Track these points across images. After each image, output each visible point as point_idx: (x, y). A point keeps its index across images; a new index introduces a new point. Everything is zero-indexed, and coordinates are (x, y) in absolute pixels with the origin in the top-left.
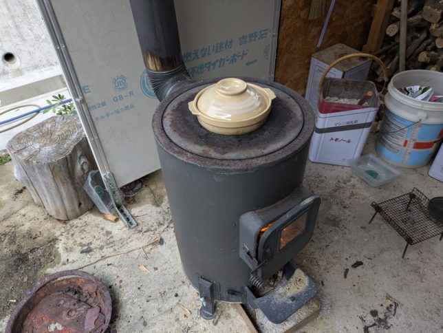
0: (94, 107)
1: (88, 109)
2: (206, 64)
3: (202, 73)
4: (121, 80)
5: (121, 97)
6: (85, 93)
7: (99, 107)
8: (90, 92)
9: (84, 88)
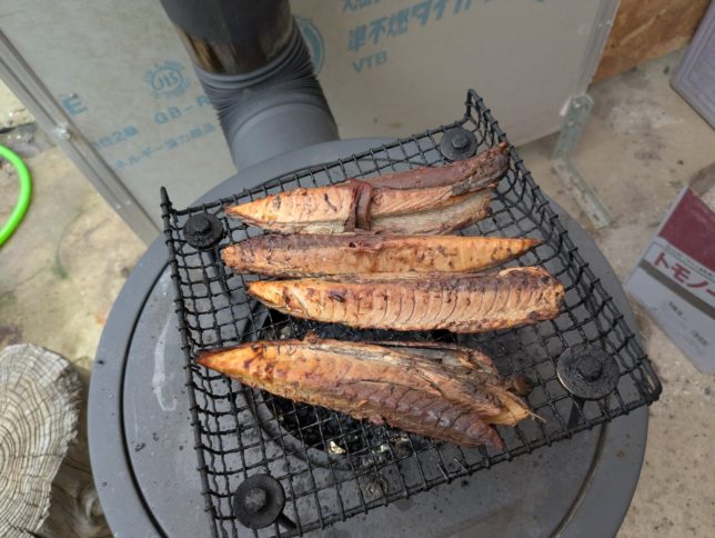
0: (105, 140)
1: (92, 147)
2: (416, 8)
3: (402, 31)
4: (167, 72)
5: (175, 112)
6: (73, 112)
7: (118, 140)
8: (85, 109)
9: (66, 102)
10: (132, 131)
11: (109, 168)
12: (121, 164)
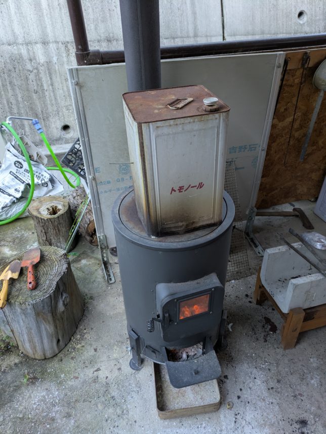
0: (101, 183)
1: (96, 185)
5: (123, 180)
6: (97, 172)
7: (104, 184)
8: (100, 172)
9: (96, 169)
10: (109, 182)
11: (98, 192)
12: (102, 192)
